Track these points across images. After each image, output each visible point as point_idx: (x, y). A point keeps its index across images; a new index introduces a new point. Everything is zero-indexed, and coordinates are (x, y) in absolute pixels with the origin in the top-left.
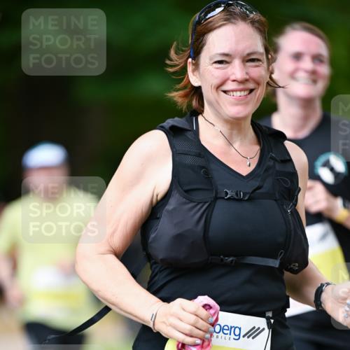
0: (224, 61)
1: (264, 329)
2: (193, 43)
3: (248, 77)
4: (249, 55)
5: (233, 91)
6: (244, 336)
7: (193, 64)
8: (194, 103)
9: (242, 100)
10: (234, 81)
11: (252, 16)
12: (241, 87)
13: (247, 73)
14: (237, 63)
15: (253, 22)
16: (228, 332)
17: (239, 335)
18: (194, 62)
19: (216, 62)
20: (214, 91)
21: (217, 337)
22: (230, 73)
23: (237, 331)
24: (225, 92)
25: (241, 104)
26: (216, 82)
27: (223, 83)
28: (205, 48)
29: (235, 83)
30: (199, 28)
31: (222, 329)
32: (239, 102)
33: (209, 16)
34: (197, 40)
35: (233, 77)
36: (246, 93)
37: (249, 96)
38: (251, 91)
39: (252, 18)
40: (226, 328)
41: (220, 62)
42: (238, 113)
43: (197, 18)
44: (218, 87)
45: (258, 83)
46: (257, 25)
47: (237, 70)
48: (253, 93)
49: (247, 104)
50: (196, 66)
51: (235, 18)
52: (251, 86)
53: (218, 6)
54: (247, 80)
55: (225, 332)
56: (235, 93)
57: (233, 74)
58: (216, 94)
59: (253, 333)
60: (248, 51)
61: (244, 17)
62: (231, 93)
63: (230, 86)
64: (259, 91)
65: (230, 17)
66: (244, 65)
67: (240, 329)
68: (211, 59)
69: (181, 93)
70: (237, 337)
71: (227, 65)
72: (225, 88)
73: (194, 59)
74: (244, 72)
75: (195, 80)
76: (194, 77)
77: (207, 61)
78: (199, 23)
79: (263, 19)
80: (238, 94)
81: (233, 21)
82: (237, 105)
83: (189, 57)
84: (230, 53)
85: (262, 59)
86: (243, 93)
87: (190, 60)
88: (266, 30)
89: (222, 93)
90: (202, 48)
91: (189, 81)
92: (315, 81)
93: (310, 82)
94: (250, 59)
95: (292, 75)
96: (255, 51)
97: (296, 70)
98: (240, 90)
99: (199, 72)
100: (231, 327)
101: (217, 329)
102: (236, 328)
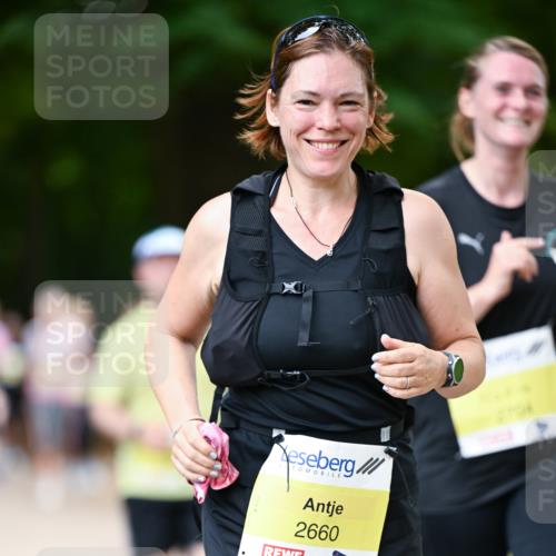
0: (309, 101)
1: (383, 460)
2: (275, 70)
3: (339, 125)
4: (343, 96)
5: (318, 142)
6: (358, 472)
7: (273, 98)
8: (273, 147)
10: (320, 129)
11: (353, 43)
12: (329, 137)
13: (339, 120)
14: (326, 106)
15: (355, 53)
16: (338, 467)
17: (352, 471)
18: (274, 95)
19: (299, 102)
20: (294, 139)
21: (322, 473)
22: (316, 118)
23: (350, 466)
24: (308, 141)
25: (327, 160)
26: (297, 126)
27: (306, 130)
28: (288, 81)
29: (322, 132)
30: (284, 52)
31: (329, 463)
32: (325, 156)
33: (299, 37)
34: (282, 67)
35: (319, 125)
36: (335, 146)
37: (340, 149)
38: (343, 143)
39: (354, 48)
40: (335, 462)
41: (306, 102)
42: (322, 171)
43: (283, 39)
44: (299, 134)
45: (353, 133)
46: (358, 56)
47: (325, 116)
48: (346, 145)
49: (336, 159)
50: (276, 100)
51: (329, 46)
52: (343, 136)
53: (310, 24)
54: (338, 129)
55: (333, 467)
56: (320, 145)
57: (320, 120)
58: (296, 144)
59: (370, 466)
60: (341, 92)
61: (343, 44)
63: (314, 135)
64: (354, 143)
65: (323, 43)
66: (336, 109)
67: (354, 463)
68: (293, 97)
69: (256, 132)
70: (349, 474)
71: (314, 106)
72: (309, 136)
73: (274, 91)
74: (335, 118)
75: (272, 118)
76: (272, 114)
77: (289, 98)
78: (284, 44)
79: (368, 49)
80: (325, 146)
81: (328, 49)
82: (322, 160)
84: (320, 92)
85: (360, 101)
86: (330, 146)
87: (270, 91)
89: (305, 143)
90: (284, 79)
91: (266, 121)
92: (528, 123)
93: (522, 124)
94: (344, 101)
95: (498, 115)
96: (352, 90)
97: (503, 107)
98: (328, 142)
99: (278, 111)
100: (342, 461)
101: (323, 463)
102: (347, 462)
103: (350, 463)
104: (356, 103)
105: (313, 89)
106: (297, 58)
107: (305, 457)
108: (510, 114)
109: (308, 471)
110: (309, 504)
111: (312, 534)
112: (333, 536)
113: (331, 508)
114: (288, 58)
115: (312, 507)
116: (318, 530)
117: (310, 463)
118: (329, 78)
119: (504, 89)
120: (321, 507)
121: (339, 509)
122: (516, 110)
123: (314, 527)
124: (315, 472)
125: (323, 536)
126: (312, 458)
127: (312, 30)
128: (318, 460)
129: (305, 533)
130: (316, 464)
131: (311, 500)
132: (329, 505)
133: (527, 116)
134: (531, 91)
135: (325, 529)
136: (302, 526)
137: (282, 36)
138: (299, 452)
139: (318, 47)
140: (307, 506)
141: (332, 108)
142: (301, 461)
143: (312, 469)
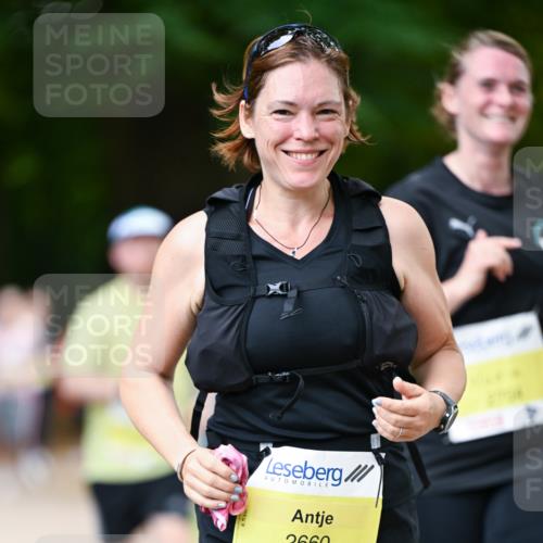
0: (286, 111)
1: (373, 467)
2: (248, 82)
3: (317, 135)
4: (320, 105)
5: (297, 152)
6: (346, 480)
7: (246, 109)
8: (246, 159)
9: (309, 164)
10: (299, 139)
11: (328, 51)
12: (308, 148)
13: (317, 130)
14: (304, 116)
15: (330, 61)
16: (325, 476)
17: (340, 479)
18: (248, 106)
19: (276, 112)
20: (271, 149)
21: (309, 484)
22: (293, 128)
23: (337, 475)
24: (286, 152)
25: (307, 171)
26: (275, 137)
27: (284, 140)
28: (263, 92)
29: (300, 143)
30: (257, 62)
31: (316, 473)
32: (305, 167)
33: (272, 46)
34: (256, 77)
35: (297, 135)
36: (314, 156)
37: (319, 158)
38: (321, 153)
39: (329, 55)
40: (321, 471)
41: (281, 112)
43: (255, 48)
44: (277, 146)
45: (331, 143)
46: (334, 64)
47: (303, 126)
49: (314, 170)
50: (250, 112)
51: (304, 54)
52: (321, 146)
53: (283, 32)
54: (316, 140)
55: (320, 476)
56: (299, 156)
57: (298, 130)
58: (274, 155)
59: (359, 474)
60: (319, 101)
61: (318, 53)
62: (295, 155)
63: (292, 145)
64: (332, 153)
65: (297, 52)
66: (314, 119)
67: (341, 471)
68: (269, 107)
69: (229, 144)
70: (337, 482)
71: (291, 117)
72: (286, 147)
73: (248, 102)
74: (313, 129)
75: (247, 132)
76: (247, 126)
77: (265, 109)
78: (257, 54)
79: (343, 55)
80: (304, 157)
81: (302, 57)
82: (300, 170)
83: (242, 98)
84: (296, 102)
85: (338, 110)
86: (309, 156)
87: (243, 102)
88: (348, 69)
89: (283, 154)
92: (513, 119)
93: (507, 121)
94: (322, 110)
95: (483, 111)
96: (329, 100)
97: (488, 104)
98: (307, 153)
99: (253, 122)
100: (329, 470)
101: (309, 473)
102: (334, 470)
103: (337, 472)
104: (333, 112)
105: (290, 99)
106: (272, 68)
107: (290, 468)
108: (494, 110)
109: (294, 482)
110: (298, 516)
113: (320, 519)
114: (262, 68)
115: (301, 518)
117: (296, 474)
118: (306, 88)
119: (489, 85)
120: (310, 518)
121: (329, 519)
122: (501, 106)
124: (303, 483)
126: (299, 469)
127: (286, 39)
128: (304, 471)
130: (302, 474)
131: (299, 511)
132: (318, 515)
133: (512, 113)
134: (515, 87)
136: (291, 538)
137: (254, 46)
139: (293, 56)
140: (295, 518)
141: (310, 118)
142: (287, 473)
143: (299, 481)
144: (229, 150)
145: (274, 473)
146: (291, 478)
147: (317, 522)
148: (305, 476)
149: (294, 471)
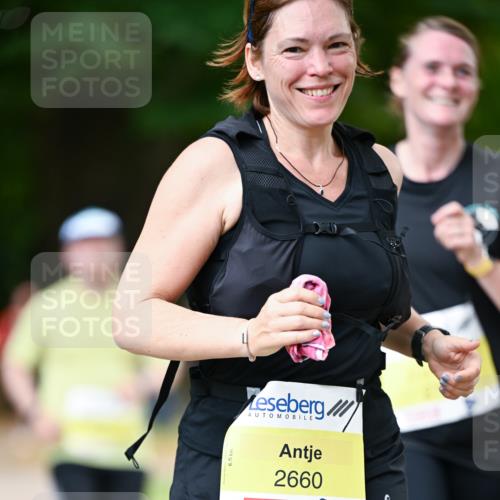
0: (297, 48)
1: (352, 403)
3: (331, 69)
4: (331, 38)
5: (312, 89)
6: (328, 414)
7: (253, 52)
9: (324, 101)
10: (313, 75)
12: (323, 83)
13: (330, 64)
14: (316, 51)
16: (308, 409)
17: (323, 412)
18: (255, 49)
19: (287, 50)
20: (286, 89)
21: (294, 417)
22: (307, 65)
23: (319, 409)
24: (301, 90)
25: (323, 107)
26: (288, 76)
27: (298, 78)
28: (271, 31)
29: (314, 78)
31: (299, 406)
32: (323, 103)
34: (259, 19)
35: (311, 71)
36: (330, 91)
37: (333, 95)
38: (336, 87)
40: (304, 403)
41: (292, 50)
44: (291, 84)
45: (345, 76)
47: (316, 61)
48: (339, 90)
50: (259, 54)
52: (336, 80)
54: (330, 73)
55: (304, 409)
56: (314, 92)
57: (312, 66)
58: (289, 94)
59: (339, 408)
60: (330, 35)
62: (310, 92)
63: (307, 82)
64: (346, 87)
66: (326, 53)
67: (323, 404)
68: (280, 46)
70: (320, 416)
71: (301, 54)
72: (301, 84)
73: (254, 44)
74: (327, 62)
75: (255, 72)
76: (255, 69)
77: (275, 48)
80: (320, 92)
82: (318, 107)
83: (248, 41)
84: (307, 38)
85: (348, 42)
86: (325, 92)
87: (249, 45)
89: (298, 92)
90: (266, 30)
91: (248, 74)
94: (333, 44)
96: (340, 33)
98: (322, 88)
99: (262, 63)
100: (311, 403)
101: (293, 406)
102: (317, 403)
103: (319, 405)
104: (345, 44)
105: (301, 35)
106: (278, 6)
107: (274, 402)
109: (279, 416)
110: (286, 451)
111: (293, 482)
112: (317, 484)
113: (308, 453)
114: (267, 8)
115: (289, 453)
116: (298, 477)
117: (281, 407)
118: (315, 22)
120: (298, 452)
121: (318, 454)
123: (293, 475)
124: (287, 417)
125: (305, 483)
126: (282, 402)
128: (287, 404)
129: (285, 482)
130: (285, 408)
131: (286, 446)
132: (306, 449)
135: (306, 475)
136: (281, 475)
138: (267, 399)
140: (283, 453)
141: (323, 52)
142: (271, 407)
143: (284, 414)
144: (240, 97)
145: (258, 409)
146: (276, 412)
147: (306, 457)
148: (289, 409)
149: (278, 404)
